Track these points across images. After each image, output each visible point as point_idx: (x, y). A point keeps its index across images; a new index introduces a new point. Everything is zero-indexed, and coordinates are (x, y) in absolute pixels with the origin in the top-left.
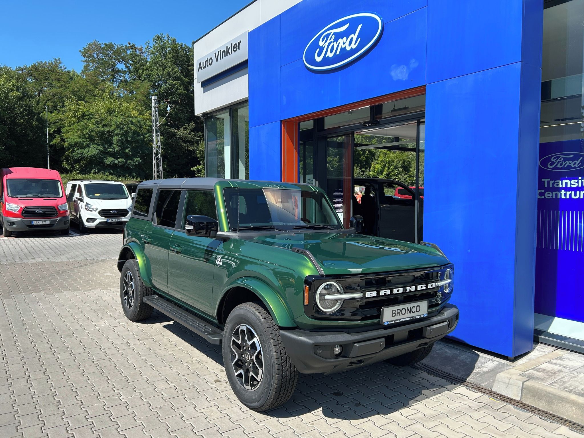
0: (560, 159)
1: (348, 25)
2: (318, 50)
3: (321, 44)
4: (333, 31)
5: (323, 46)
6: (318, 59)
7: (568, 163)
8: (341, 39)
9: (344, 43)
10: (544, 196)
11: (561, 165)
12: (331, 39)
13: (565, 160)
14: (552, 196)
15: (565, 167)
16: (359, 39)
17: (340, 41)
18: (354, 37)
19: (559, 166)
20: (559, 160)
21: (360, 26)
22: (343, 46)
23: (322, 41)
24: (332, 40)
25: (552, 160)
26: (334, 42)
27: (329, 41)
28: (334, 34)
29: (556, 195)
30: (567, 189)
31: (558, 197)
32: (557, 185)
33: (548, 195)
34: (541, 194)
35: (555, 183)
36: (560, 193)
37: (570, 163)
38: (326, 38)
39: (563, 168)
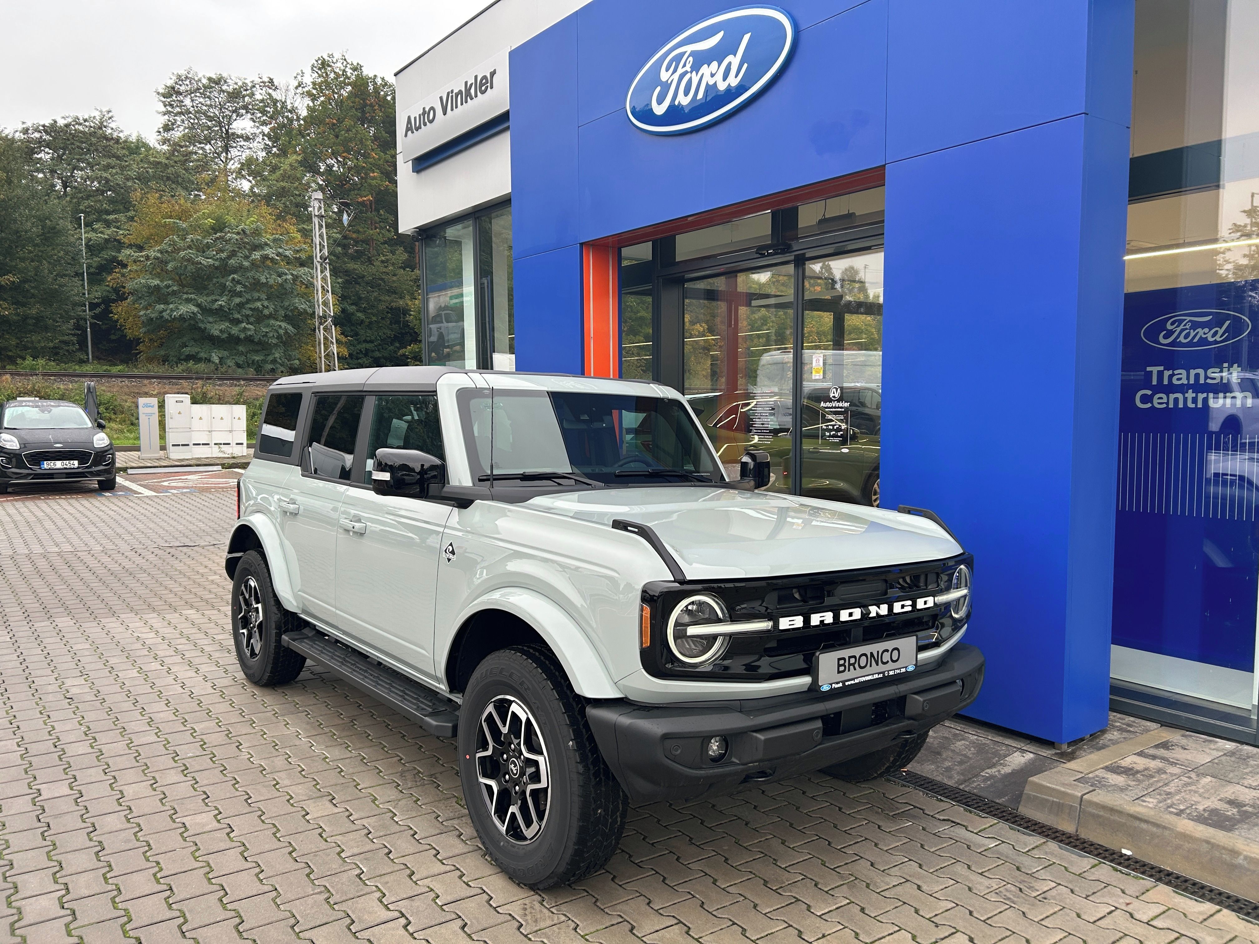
0: (1185, 325)
1: (721, 34)
2: (659, 89)
3: (664, 76)
4: (689, 48)
5: (669, 82)
6: (659, 110)
7: (1201, 332)
8: (706, 66)
9: (712, 75)
10: (1152, 403)
11: (1186, 337)
12: (684, 66)
13: (1195, 326)
14: (1167, 403)
15: (1195, 340)
16: (746, 65)
17: (705, 70)
18: (734, 60)
19: (1182, 339)
20: (1181, 327)
21: (747, 37)
22: (711, 83)
23: (667, 70)
24: (688, 68)
25: (1169, 327)
26: (691, 72)
27: (680, 71)
28: (693, 54)
29: (1176, 400)
30: (1198, 388)
31: (1181, 405)
32: (1179, 379)
33: (1160, 401)
34: (1146, 399)
35: (1173, 375)
36: (1184, 396)
37: (1205, 334)
38: (674, 63)
39: (1191, 344)
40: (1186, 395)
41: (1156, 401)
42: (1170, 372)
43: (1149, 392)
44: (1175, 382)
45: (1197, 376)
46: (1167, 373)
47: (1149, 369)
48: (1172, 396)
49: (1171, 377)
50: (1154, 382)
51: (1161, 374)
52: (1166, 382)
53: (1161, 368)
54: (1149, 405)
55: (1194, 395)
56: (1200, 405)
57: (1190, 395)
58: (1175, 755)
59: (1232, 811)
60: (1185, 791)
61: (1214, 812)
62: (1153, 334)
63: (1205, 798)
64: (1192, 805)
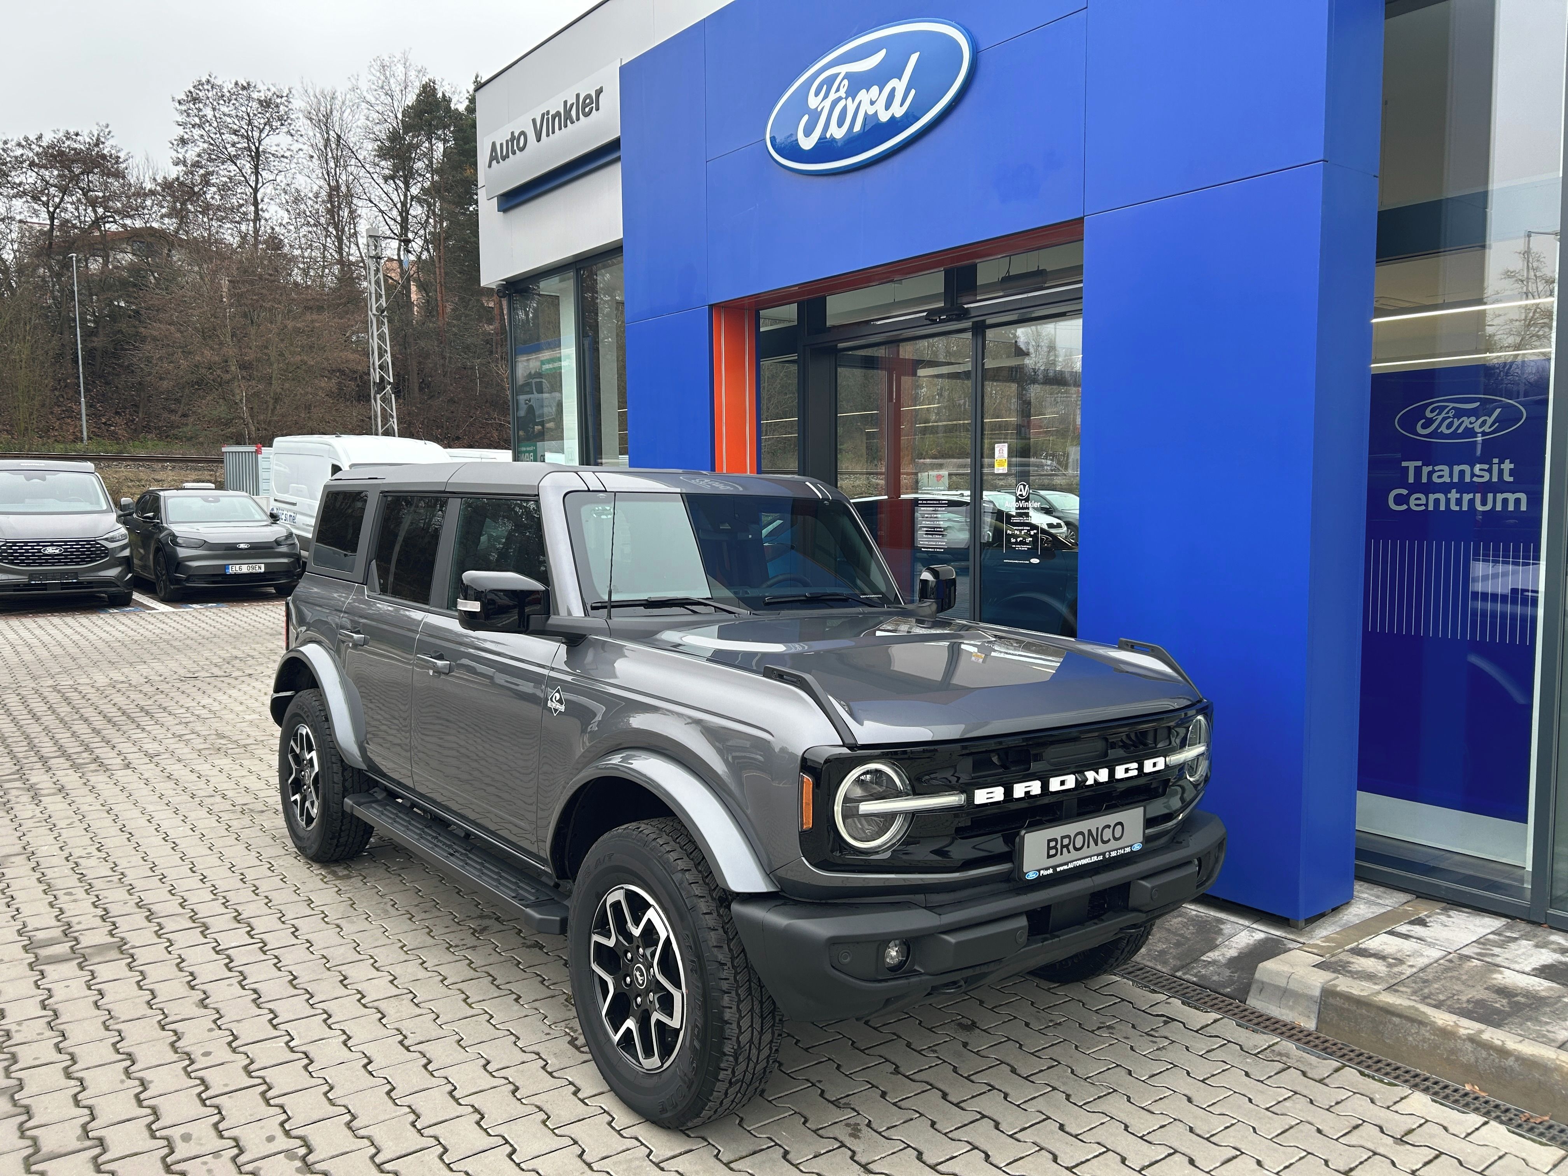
0: (1447, 413)
1: (883, 53)
2: (806, 117)
3: (813, 102)
4: (843, 69)
5: (819, 109)
6: (807, 143)
7: (1466, 421)
8: (864, 91)
9: (872, 103)
10: (1408, 504)
11: (1449, 426)
12: (838, 90)
13: (1460, 413)
14: (1426, 505)
15: (1460, 431)
16: (913, 92)
17: (863, 95)
18: (899, 85)
19: (1443, 429)
20: (1443, 415)
21: (914, 58)
22: (871, 112)
23: (817, 94)
24: (842, 93)
25: (1428, 414)
26: (846, 99)
27: (833, 96)
28: (848, 76)
29: (1437, 501)
30: (1463, 487)
31: (1442, 508)
32: (1440, 477)
33: (1416, 502)
34: (1399, 500)
35: (1434, 471)
36: (1446, 496)
37: (1471, 423)
38: (825, 87)
39: (1454, 435)
40: (1449, 496)
41: (1412, 501)
42: (1430, 468)
43: (1405, 492)
44: (1435, 479)
45: (1462, 473)
46: (1426, 470)
47: (1404, 464)
48: (1432, 497)
49: (1430, 474)
50: (1411, 480)
51: (1418, 470)
52: (1424, 480)
53: (1419, 463)
54: (1404, 507)
55: (1458, 496)
56: (1465, 508)
57: (1454, 495)
58: (1432, 934)
59: (1501, 1003)
60: (1445, 978)
61: (1480, 1003)
62: (1409, 423)
63: (1469, 986)
64: (1454, 995)
